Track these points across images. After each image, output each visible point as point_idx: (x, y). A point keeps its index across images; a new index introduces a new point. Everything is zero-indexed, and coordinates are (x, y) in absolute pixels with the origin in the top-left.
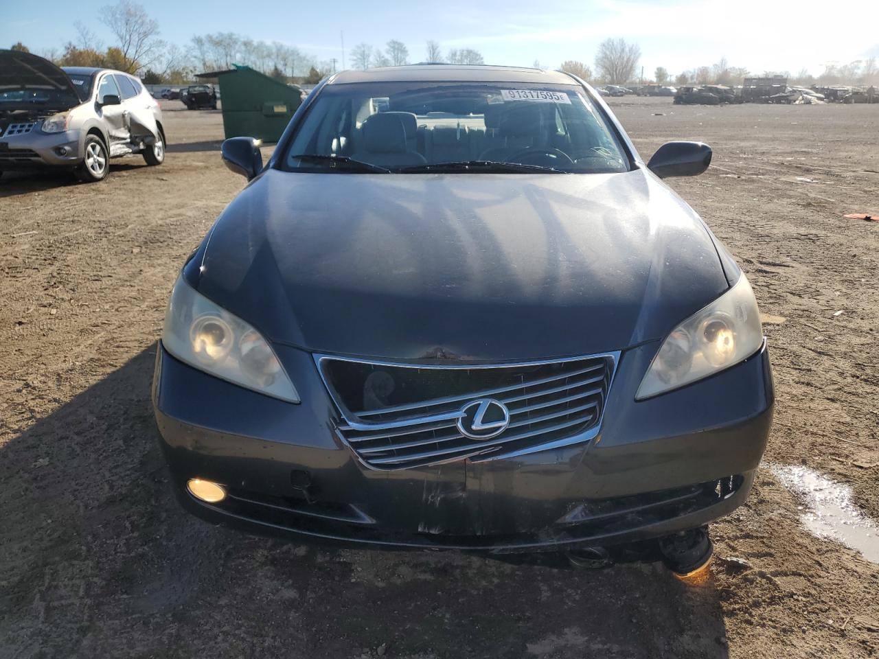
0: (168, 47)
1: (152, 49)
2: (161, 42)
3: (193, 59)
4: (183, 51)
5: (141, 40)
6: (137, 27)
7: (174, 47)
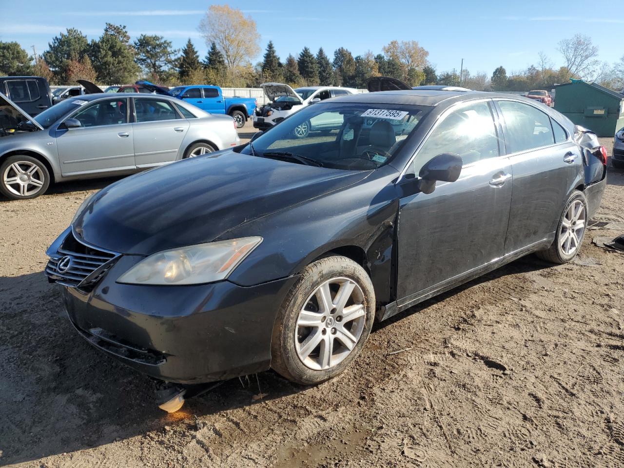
0: (601, 65)
1: (588, 67)
2: (597, 61)
3: (618, 72)
4: (612, 67)
5: (582, 61)
6: (582, 52)
7: (605, 64)
